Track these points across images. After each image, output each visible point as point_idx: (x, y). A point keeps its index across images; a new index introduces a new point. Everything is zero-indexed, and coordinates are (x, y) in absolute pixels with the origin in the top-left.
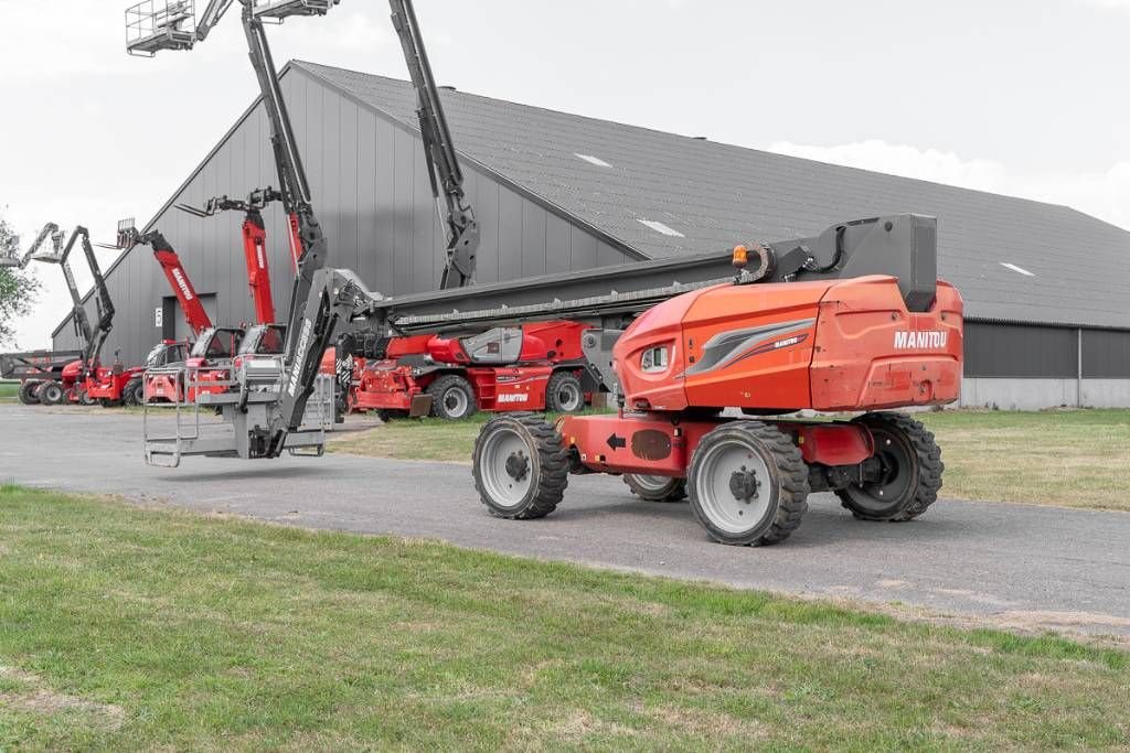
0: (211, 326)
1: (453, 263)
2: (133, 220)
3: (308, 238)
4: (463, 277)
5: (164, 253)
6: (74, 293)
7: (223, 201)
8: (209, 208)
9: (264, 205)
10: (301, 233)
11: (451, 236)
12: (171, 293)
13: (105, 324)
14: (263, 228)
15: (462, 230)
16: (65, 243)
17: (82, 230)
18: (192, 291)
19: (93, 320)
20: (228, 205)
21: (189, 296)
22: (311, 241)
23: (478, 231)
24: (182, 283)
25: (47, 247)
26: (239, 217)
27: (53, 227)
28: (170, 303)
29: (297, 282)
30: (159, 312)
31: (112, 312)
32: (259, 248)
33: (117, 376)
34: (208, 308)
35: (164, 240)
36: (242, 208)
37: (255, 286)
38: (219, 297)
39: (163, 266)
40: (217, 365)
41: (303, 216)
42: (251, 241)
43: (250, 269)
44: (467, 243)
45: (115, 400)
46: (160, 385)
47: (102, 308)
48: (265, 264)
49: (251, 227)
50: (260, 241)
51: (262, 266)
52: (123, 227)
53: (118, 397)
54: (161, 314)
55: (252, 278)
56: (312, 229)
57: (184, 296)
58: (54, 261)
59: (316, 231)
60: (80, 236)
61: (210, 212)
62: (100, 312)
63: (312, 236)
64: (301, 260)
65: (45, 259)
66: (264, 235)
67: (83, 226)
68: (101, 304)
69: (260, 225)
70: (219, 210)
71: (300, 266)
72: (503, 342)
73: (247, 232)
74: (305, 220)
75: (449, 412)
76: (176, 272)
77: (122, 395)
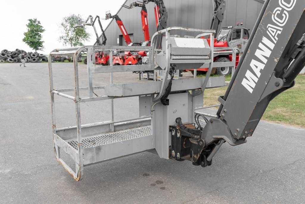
0: (131, 42)
1: (216, 16)
2: (110, 11)
3: (162, 12)
4: (219, 21)
5: (119, 21)
6: (97, 34)
7: (135, 4)
8: (131, 6)
9: (148, 3)
10: (160, 10)
11: (215, 6)
12: (121, 34)
13: (104, 43)
14: (146, 12)
15: (220, 4)
16: (94, 20)
17: (98, 17)
18: (126, 32)
19: (101, 41)
20: (137, 5)
21: (126, 34)
22: (163, 13)
23: (225, 4)
24: (124, 30)
25: (89, 22)
26: (140, 9)
27: (91, 16)
28: (121, 37)
29: (158, 26)
30: (118, 39)
31: (106, 39)
32: (145, 18)
33: (106, 57)
34: (131, 38)
35: (118, 17)
36: (140, 6)
37: (144, 30)
38: (134, 34)
39: (118, 25)
40: (133, 54)
41: (161, 4)
42: (143, 16)
43: (143, 25)
44: (221, 9)
45: (105, 64)
46: (117, 60)
47: (103, 38)
48: (147, 23)
49: (143, 12)
50: (146, 16)
51: (146, 24)
52: (107, 13)
53: (106, 63)
54: (119, 40)
55: (144, 28)
56: (163, 9)
57: (124, 34)
58: (90, 25)
59: (164, 9)
60: (97, 18)
61: (131, 7)
62: (103, 39)
63: (163, 11)
64: (159, 19)
65: (88, 25)
66: (147, 14)
67: (98, 16)
68: (103, 37)
69: (146, 11)
70: (134, 6)
71: (159, 21)
72: (243, 44)
73: (142, 13)
74: (161, 6)
75: (222, 72)
76: (122, 27)
77: (107, 63)
